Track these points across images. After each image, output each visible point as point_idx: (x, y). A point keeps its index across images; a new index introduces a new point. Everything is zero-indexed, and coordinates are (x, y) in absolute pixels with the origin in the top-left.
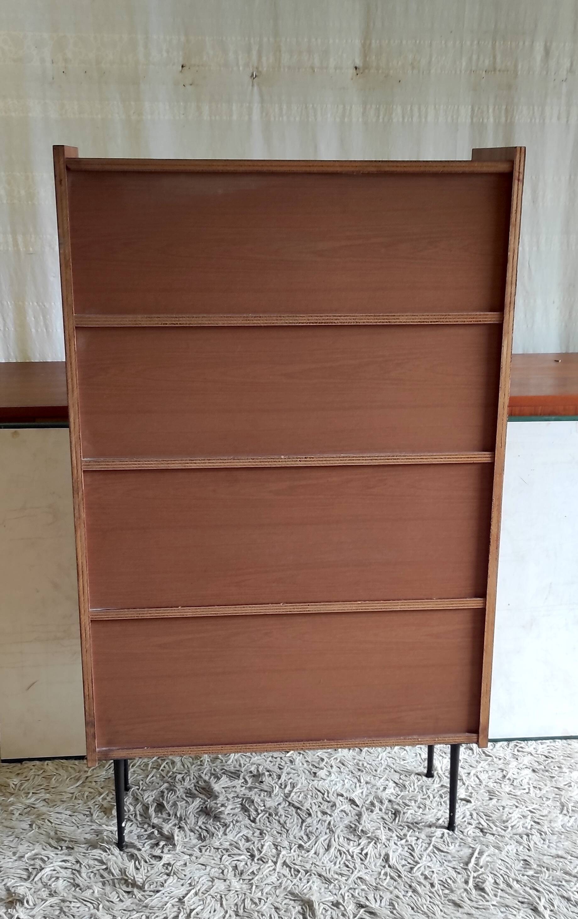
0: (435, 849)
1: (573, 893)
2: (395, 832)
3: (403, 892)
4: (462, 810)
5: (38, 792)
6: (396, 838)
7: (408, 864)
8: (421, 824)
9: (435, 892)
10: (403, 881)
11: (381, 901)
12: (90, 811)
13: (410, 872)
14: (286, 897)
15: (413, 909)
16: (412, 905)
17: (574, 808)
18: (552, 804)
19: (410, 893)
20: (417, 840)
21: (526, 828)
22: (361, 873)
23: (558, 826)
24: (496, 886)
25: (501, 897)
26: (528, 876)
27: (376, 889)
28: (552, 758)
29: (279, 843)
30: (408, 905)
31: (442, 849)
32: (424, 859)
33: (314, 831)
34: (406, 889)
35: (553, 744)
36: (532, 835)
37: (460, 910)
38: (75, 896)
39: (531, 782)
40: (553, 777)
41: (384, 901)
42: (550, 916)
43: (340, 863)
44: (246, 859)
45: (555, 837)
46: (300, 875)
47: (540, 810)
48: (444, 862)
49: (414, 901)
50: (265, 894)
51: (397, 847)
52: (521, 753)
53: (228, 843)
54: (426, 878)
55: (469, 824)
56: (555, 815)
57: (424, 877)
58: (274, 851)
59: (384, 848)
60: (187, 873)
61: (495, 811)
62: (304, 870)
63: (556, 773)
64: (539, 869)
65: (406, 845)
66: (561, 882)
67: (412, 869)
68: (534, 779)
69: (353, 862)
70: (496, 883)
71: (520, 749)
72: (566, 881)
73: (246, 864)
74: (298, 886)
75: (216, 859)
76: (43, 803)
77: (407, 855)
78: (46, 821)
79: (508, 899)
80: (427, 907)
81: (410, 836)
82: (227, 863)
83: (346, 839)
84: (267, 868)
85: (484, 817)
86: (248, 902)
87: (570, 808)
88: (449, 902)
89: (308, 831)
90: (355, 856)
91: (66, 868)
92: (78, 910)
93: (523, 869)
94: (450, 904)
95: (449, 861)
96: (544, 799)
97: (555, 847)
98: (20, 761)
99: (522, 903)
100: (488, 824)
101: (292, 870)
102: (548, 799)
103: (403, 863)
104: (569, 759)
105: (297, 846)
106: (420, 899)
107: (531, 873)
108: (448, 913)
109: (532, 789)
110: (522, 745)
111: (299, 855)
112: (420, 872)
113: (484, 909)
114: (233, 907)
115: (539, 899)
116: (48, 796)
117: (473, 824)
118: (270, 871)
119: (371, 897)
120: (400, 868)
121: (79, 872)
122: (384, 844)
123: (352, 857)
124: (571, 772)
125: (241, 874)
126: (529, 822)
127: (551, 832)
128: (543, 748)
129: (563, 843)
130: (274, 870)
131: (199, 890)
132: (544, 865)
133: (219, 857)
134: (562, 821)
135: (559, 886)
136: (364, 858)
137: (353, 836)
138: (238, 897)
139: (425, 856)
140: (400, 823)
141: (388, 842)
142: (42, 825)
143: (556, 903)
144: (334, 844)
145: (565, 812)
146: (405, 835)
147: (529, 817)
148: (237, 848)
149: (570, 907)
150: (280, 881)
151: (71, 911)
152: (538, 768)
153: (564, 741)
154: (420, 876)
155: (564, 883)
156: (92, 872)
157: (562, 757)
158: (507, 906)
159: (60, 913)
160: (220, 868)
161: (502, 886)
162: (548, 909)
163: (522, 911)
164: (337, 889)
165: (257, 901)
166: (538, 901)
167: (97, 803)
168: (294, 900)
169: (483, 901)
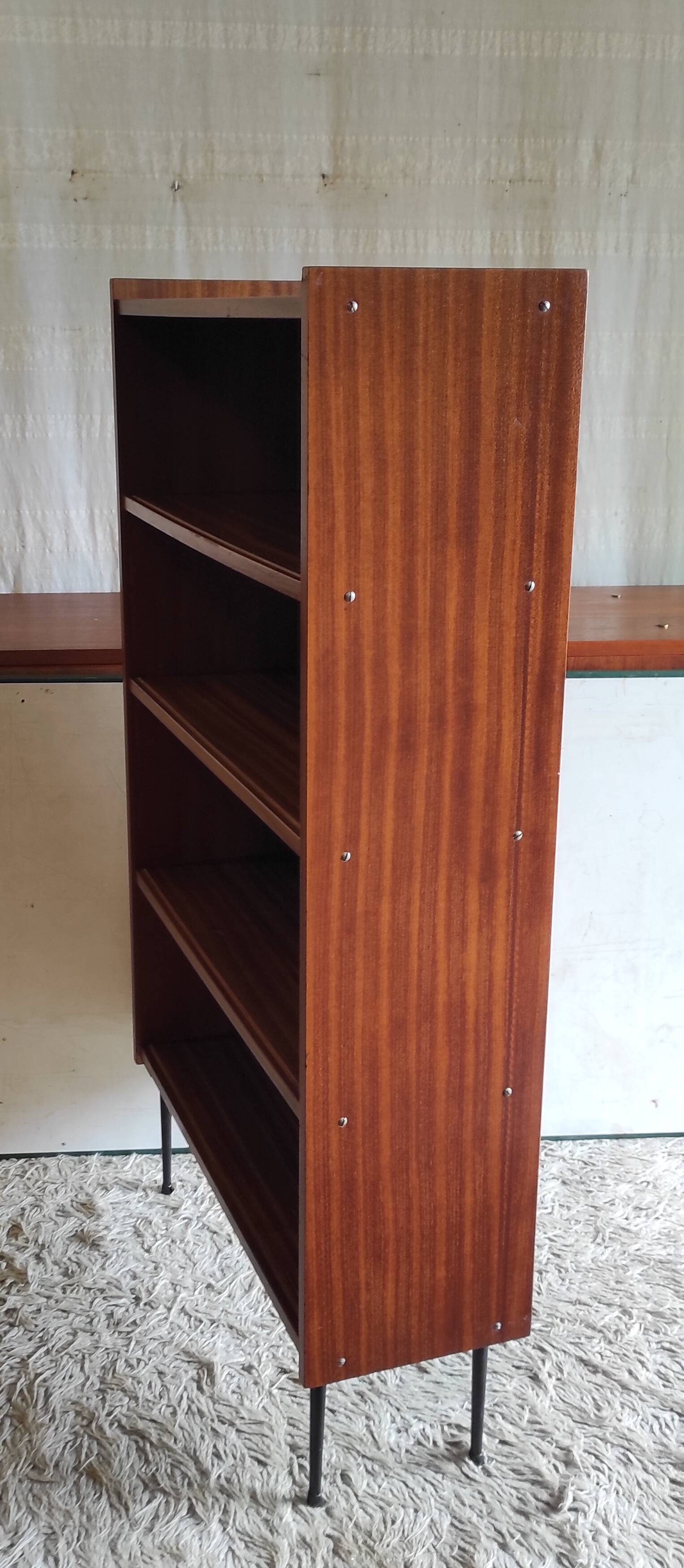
1: (593, 1354)
14: (177, 1357)
17: (613, 1236)
18: (582, 1229)
23: (586, 1260)
28: (594, 1164)
29: (180, 1281)
35: (597, 1146)
36: (547, 1272)
37: (426, 1376)
39: (557, 1198)
40: (591, 1192)
42: (555, 1387)
43: (262, 1310)
44: (129, 1303)
45: (579, 1276)
46: (202, 1326)
47: (563, 1238)
50: (147, 1353)
52: (549, 1158)
53: (105, 1281)
56: (584, 1245)
58: (171, 1292)
60: (39, 1322)
62: (210, 1320)
63: (596, 1186)
64: (550, 1320)
66: (579, 1339)
68: (562, 1195)
71: (550, 1153)
72: (587, 1337)
73: (127, 1310)
74: (197, 1341)
75: (84, 1303)
79: (498, 1362)
82: (100, 1309)
84: (156, 1316)
86: (121, 1365)
87: (607, 1235)
89: (224, 1265)
96: (573, 1222)
97: (578, 1289)
99: (518, 1368)
101: (193, 1319)
102: (578, 1222)
104: (617, 1166)
105: (205, 1285)
108: (409, 1381)
109: (557, 1208)
110: (552, 1147)
111: (205, 1299)
113: (460, 1375)
114: (98, 1371)
115: (543, 1361)
118: (160, 1320)
124: (617, 1184)
125: (118, 1324)
126: (545, 1254)
127: (576, 1268)
128: (581, 1150)
129: (589, 1284)
130: (166, 1318)
131: (53, 1347)
132: (558, 1314)
133: (90, 1300)
134: (593, 1253)
135: (577, 1344)
138: (108, 1357)
143: (566, 1368)
144: (260, 1284)
145: (599, 1240)
147: (546, 1248)
148: (116, 1287)
150: (172, 1335)
152: (571, 1178)
153: (615, 1141)
157: (607, 1164)
160: (88, 1316)
163: (515, 1380)
164: (253, 1347)
165: (134, 1362)
166: (541, 1366)
168: (189, 1362)
169: (460, 1364)
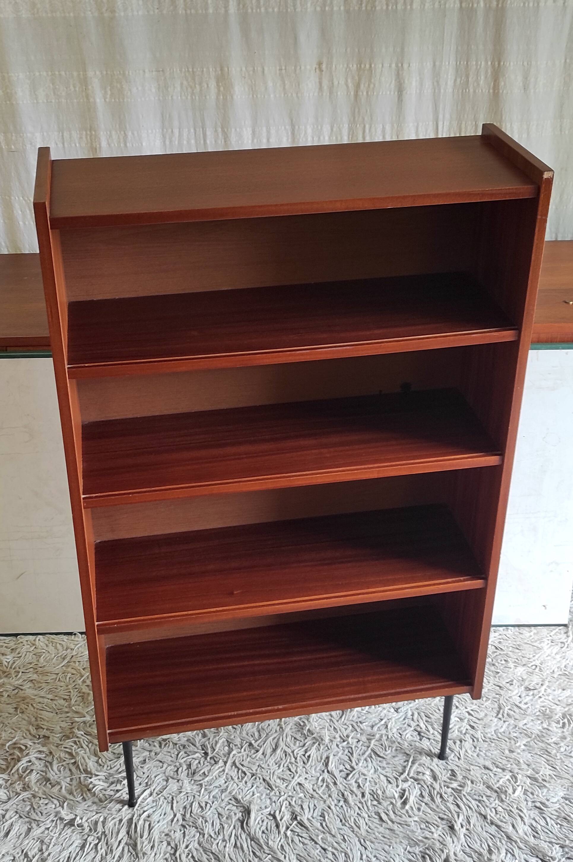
0: (372, 753)
1: (491, 810)
2: (339, 732)
3: (336, 801)
4: (405, 709)
5: (27, 671)
6: (339, 739)
7: (345, 770)
8: (364, 724)
9: (364, 803)
10: (337, 789)
11: (314, 810)
12: (70, 695)
13: (345, 779)
14: (230, 801)
15: (341, 821)
16: (341, 816)
17: (510, 712)
18: (489, 705)
19: (342, 803)
20: (358, 742)
21: (461, 732)
22: (301, 778)
23: (491, 731)
24: (421, 798)
25: (423, 811)
26: (453, 789)
27: (312, 797)
28: (501, 649)
29: (232, 739)
30: (338, 816)
31: (378, 753)
32: (360, 764)
33: (265, 727)
34: (339, 798)
35: (505, 633)
36: (465, 741)
37: (384, 824)
38: (45, 792)
40: (498, 673)
41: (316, 811)
42: (465, 835)
43: (283, 766)
44: (201, 756)
45: (486, 745)
46: (246, 778)
47: (477, 712)
48: (379, 768)
49: (343, 812)
50: (211, 797)
51: (338, 750)
53: (186, 739)
54: (359, 786)
55: (409, 726)
56: (491, 719)
57: (357, 785)
58: (227, 748)
59: (326, 751)
60: (145, 770)
61: (435, 711)
62: (251, 773)
63: (502, 668)
64: (464, 781)
65: (347, 748)
66: (482, 797)
67: (348, 775)
69: (296, 765)
70: (422, 795)
72: (488, 796)
73: (199, 763)
74: (242, 790)
75: (173, 755)
76: (30, 684)
77: (346, 760)
78: (30, 705)
79: (430, 814)
80: (355, 819)
81: (352, 738)
82: (182, 761)
83: (293, 738)
84: (216, 770)
85: (424, 718)
86: (195, 805)
87: (506, 711)
88: (375, 814)
89: (260, 727)
90: (298, 758)
91: (40, 759)
92: (46, 807)
93: (449, 781)
94: (376, 817)
95: (384, 768)
96: (483, 699)
97: (484, 755)
98: (16, 635)
99: (442, 819)
100: (426, 726)
101: (240, 771)
102: (487, 699)
103: (341, 768)
104: (517, 651)
105: (248, 744)
106: (349, 810)
107: (455, 785)
108: (373, 827)
111: (248, 755)
112: (354, 780)
113: (406, 825)
114: (181, 809)
115: (459, 815)
116: (35, 677)
117: (413, 726)
118: (220, 772)
119: (305, 807)
120: (336, 773)
121: (51, 764)
122: (327, 746)
123: (296, 759)
124: (515, 667)
125: (194, 773)
126: (465, 725)
127: (483, 738)
129: (492, 753)
130: (224, 770)
131: (154, 790)
132: (470, 777)
133: (176, 753)
134: (496, 725)
135: (479, 801)
136: (306, 761)
137: (300, 735)
138: (188, 799)
139: (362, 761)
140: (345, 721)
141: (331, 744)
142: (26, 709)
143: (473, 821)
144: (282, 744)
145: (501, 715)
146: (348, 736)
147: (466, 721)
148: (193, 744)
149: (485, 826)
150: (227, 784)
151: (40, 808)
153: (517, 629)
154: (354, 784)
155: (485, 798)
156: (62, 765)
157: (511, 649)
158: (428, 822)
159: (30, 809)
160: (175, 766)
161: (427, 799)
162: (464, 828)
163: (440, 828)
164: (277, 796)
165: (203, 805)
166: (457, 819)
167: (77, 687)
168: (237, 806)
